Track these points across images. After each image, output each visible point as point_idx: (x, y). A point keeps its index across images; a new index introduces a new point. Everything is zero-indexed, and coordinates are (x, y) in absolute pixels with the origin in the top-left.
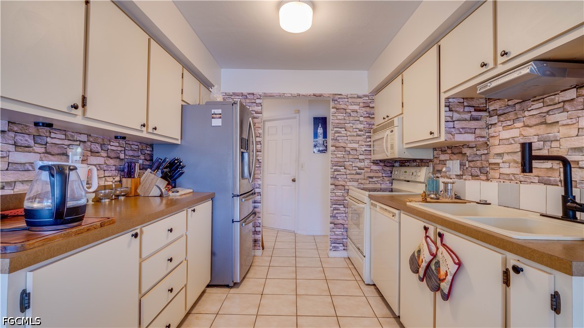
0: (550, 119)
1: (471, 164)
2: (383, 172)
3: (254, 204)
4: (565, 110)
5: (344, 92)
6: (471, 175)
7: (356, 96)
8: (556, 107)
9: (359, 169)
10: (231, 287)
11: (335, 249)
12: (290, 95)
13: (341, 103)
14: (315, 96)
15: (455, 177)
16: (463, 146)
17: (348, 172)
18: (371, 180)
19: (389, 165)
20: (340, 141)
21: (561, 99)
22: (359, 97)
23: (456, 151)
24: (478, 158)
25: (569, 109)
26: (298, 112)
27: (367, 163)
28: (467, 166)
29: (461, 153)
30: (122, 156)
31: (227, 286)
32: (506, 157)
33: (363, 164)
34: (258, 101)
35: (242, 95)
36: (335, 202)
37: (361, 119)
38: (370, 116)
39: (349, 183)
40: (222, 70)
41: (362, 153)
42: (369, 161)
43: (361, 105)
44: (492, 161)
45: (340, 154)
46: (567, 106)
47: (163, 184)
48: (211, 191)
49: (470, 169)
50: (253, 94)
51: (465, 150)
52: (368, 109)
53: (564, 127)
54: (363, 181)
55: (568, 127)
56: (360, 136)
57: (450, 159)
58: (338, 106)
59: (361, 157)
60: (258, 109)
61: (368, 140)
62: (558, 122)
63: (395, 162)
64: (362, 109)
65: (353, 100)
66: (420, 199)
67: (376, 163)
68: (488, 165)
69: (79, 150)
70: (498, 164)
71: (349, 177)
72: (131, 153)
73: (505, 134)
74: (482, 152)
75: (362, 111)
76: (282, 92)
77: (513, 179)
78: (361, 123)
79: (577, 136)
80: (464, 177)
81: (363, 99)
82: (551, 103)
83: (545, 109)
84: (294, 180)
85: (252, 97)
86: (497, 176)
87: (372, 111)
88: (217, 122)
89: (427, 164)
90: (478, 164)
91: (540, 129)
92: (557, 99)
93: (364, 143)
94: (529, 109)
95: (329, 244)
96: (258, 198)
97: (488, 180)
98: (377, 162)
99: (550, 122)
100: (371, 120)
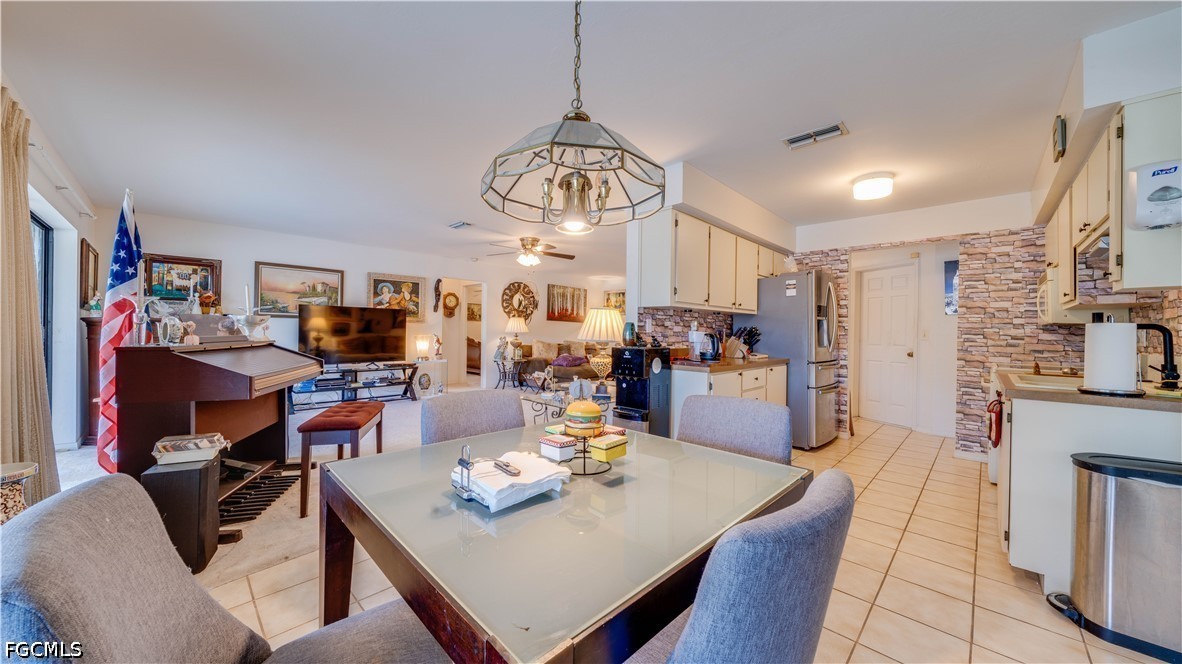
3: (837, 379)
5: (984, 230)
7: (1006, 232)
9: (1012, 339)
10: (806, 450)
11: (966, 448)
13: (977, 245)
14: (930, 240)
17: (991, 342)
18: (1037, 355)
20: (976, 299)
22: (1012, 233)
26: (918, 255)
27: (1028, 330)
30: (714, 326)
31: (802, 449)
33: (1022, 331)
34: (842, 258)
35: (822, 252)
36: (962, 384)
37: (1017, 265)
38: (1038, 259)
39: (991, 359)
40: (798, 228)
41: (1020, 315)
42: (1035, 327)
43: (1018, 244)
45: (975, 318)
47: (745, 348)
48: (786, 358)
50: (837, 250)
52: (1032, 250)
54: (1021, 357)
56: (1015, 290)
58: (971, 251)
59: (1017, 321)
60: (844, 266)
61: (1032, 295)
64: (1020, 249)
65: (1001, 239)
66: (1032, 370)
67: (1049, 328)
69: (696, 323)
71: (992, 349)
72: (718, 323)
75: (1021, 253)
76: (876, 242)
78: (1017, 270)
81: (1022, 234)
84: (910, 355)
85: (835, 253)
87: (1041, 251)
88: (791, 292)
93: (1022, 301)
95: (956, 440)
96: (843, 372)
98: (1052, 328)
100: (1038, 265)
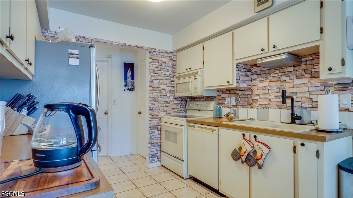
0: (282, 79)
1: (242, 100)
2: (181, 105)
4: (288, 76)
5: (158, 48)
6: (242, 106)
7: (165, 52)
8: (285, 74)
9: (167, 103)
11: (152, 161)
12: (118, 44)
13: (155, 55)
14: (137, 47)
15: (231, 107)
16: (237, 89)
17: (160, 105)
18: (174, 110)
19: (184, 100)
20: (155, 83)
21: (287, 71)
22: (167, 53)
23: (232, 92)
24: (246, 96)
25: (290, 75)
26: (110, 57)
28: (239, 101)
29: (235, 93)
32: (261, 96)
33: (169, 99)
36: (152, 128)
37: (168, 68)
38: (173, 66)
39: (161, 113)
41: (169, 92)
42: (173, 98)
43: (168, 58)
44: (254, 98)
45: (155, 92)
46: (289, 74)
47: (30, 121)
49: (241, 102)
51: (238, 92)
52: (172, 62)
53: (288, 83)
54: (169, 112)
55: (290, 83)
56: (167, 80)
57: (229, 97)
58: (153, 57)
59: (168, 95)
61: (173, 83)
62: (285, 81)
63: (187, 98)
64: (169, 61)
65: (163, 54)
67: (177, 99)
68: (251, 100)
70: (257, 99)
71: (161, 109)
73: (261, 85)
74: (248, 93)
75: (169, 63)
77: (265, 107)
78: (168, 71)
79: (293, 87)
80: (237, 107)
81: (169, 54)
82: (283, 72)
83: (280, 74)
85: (83, 40)
86: (257, 105)
87: (175, 63)
89: (212, 99)
90: (246, 99)
91: (278, 83)
92: (285, 70)
93: (170, 85)
94: (273, 73)
95: (149, 158)
97: (251, 108)
98: (177, 98)
99: (282, 80)
100: (174, 70)
